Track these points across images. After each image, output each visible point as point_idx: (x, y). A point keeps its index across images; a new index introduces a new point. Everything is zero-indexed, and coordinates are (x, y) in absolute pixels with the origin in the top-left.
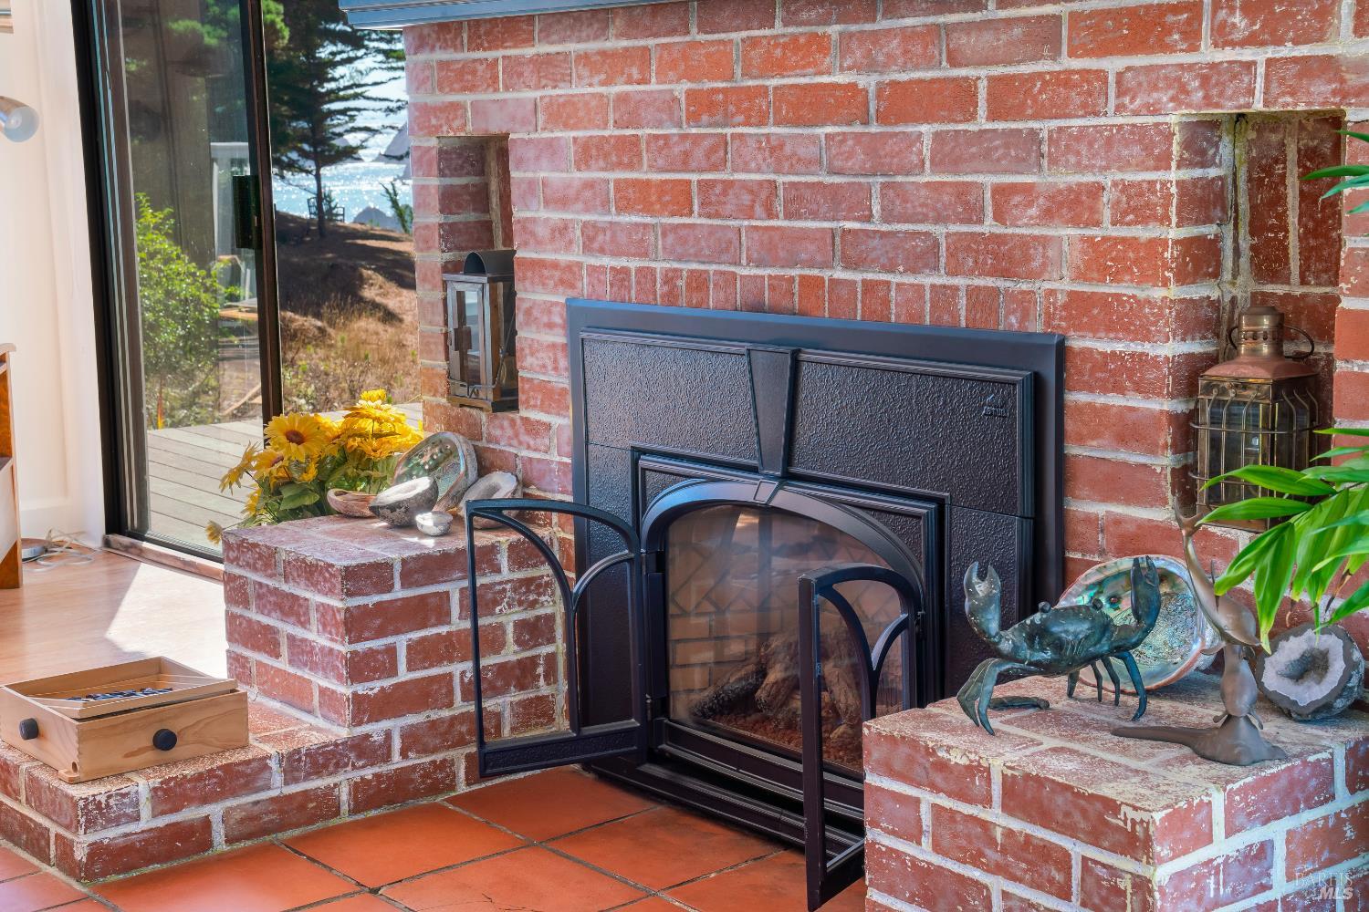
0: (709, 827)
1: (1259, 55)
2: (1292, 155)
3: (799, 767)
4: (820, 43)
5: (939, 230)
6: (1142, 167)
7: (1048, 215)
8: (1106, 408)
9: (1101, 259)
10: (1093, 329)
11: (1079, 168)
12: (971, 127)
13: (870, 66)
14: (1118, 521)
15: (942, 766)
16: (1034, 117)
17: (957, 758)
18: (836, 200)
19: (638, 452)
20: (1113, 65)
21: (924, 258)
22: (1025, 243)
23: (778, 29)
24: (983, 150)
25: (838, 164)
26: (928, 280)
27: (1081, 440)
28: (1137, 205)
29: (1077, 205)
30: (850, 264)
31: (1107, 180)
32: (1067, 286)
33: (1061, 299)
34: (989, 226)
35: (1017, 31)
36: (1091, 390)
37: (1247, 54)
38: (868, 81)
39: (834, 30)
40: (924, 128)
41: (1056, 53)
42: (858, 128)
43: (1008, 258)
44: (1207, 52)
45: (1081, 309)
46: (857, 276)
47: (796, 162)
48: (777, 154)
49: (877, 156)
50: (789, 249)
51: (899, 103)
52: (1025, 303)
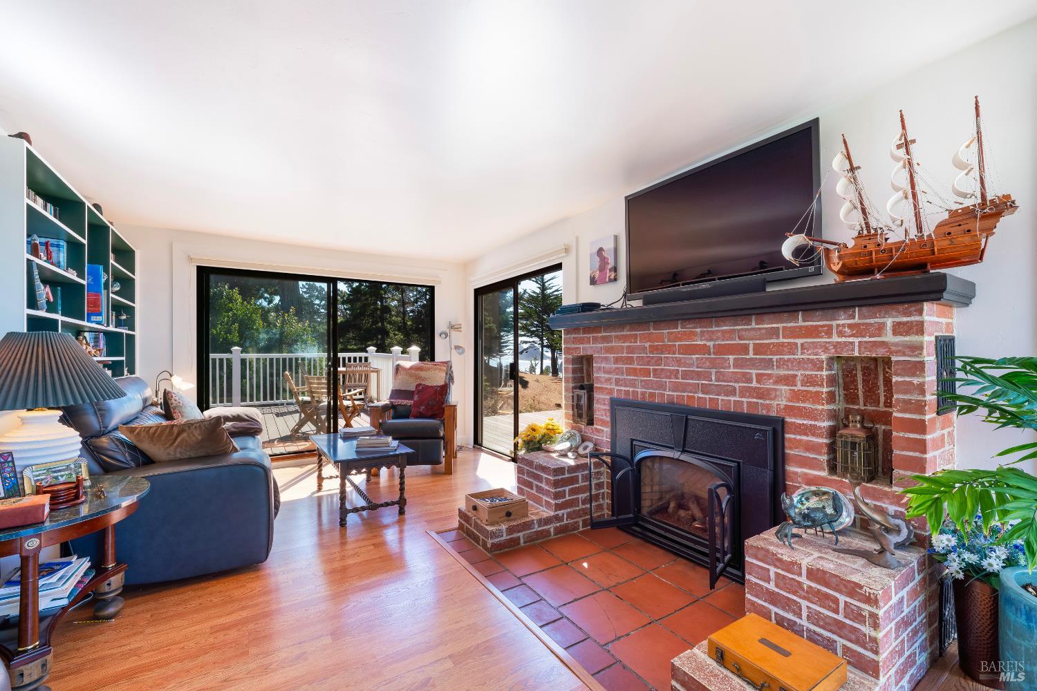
0: (655, 548)
1: (856, 340)
2: (859, 367)
3: (707, 543)
4: (694, 334)
5: (737, 385)
6: (812, 370)
7: (776, 382)
8: (800, 440)
9: (796, 396)
10: (795, 416)
11: (788, 369)
12: (747, 357)
13: (711, 340)
14: (806, 474)
15: (780, 560)
16: (771, 355)
17: (785, 558)
18: (698, 375)
19: (632, 440)
20: (799, 341)
21: (732, 392)
22: (768, 390)
23: (679, 329)
24: (752, 363)
25: (700, 365)
26: (732, 399)
27: (791, 448)
28: (810, 381)
29: (789, 380)
30: (703, 393)
31: (799, 373)
32: (784, 403)
33: (782, 407)
34: (754, 384)
35: (763, 331)
36: (795, 434)
37: (851, 340)
38: (711, 344)
39: (698, 330)
40: (730, 357)
41: (778, 337)
42: (707, 356)
43: (762, 394)
44: (835, 339)
45: (790, 410)
46: (707, 396)
47: (685, 365)
48: (679, 362)
49: (714, 364)
50: (683, 388)
51: (721, 350)
52: (768, 407)
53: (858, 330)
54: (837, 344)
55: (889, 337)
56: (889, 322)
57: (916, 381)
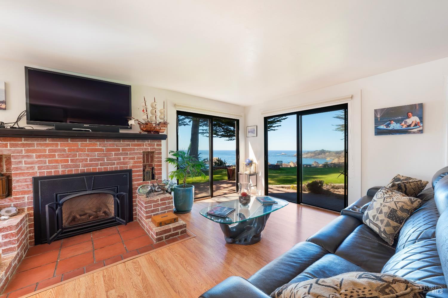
1: (149, 147)
2: (145, 154)
4: (96, 144)
5: (115, 162)
6: (139, 155)
7: (129, 159)
8: (137, 174)
9: (135, 162)
10: (135, 168)
11: (133, 155)
12: (119, 152)
13: (104, 147)
14: (137, 183)
15: (154, 201)
16: (128, 151)
17: (155, 200)
18: (98, 160)
20: (136, 148)
21: (114, 164)
22: (127, 162)
23: (88, 142)
24: (121, 154)
25: (99, 156)
26: (114, 166)
27: (134, 177)
28: (139, 158)
29: (133, 158)
30: (101, 166)
31: (136, 156)
32: (132, 165)
33: (131, 166)
34: (122, 161)
35: (125, 144)
36: (135, 173)
37: (148, 147)
38: (104, 148)
39: (98, 143)
40: (113, 152)
41: (130, 146)
42: (102, 152)
43: (124, 163)
44: (145, 147)
45: (133, 167)
46: (103, 167)
47: (91, 156)
48: (88, 155)
49: (105, 155)
50: (91, 165)
51: (108, 150)
52: (127, 167)
53: (150, 145)
54: (145, 149)
55: (156, 147)
56: (156, 143)
57: (160, 156)
